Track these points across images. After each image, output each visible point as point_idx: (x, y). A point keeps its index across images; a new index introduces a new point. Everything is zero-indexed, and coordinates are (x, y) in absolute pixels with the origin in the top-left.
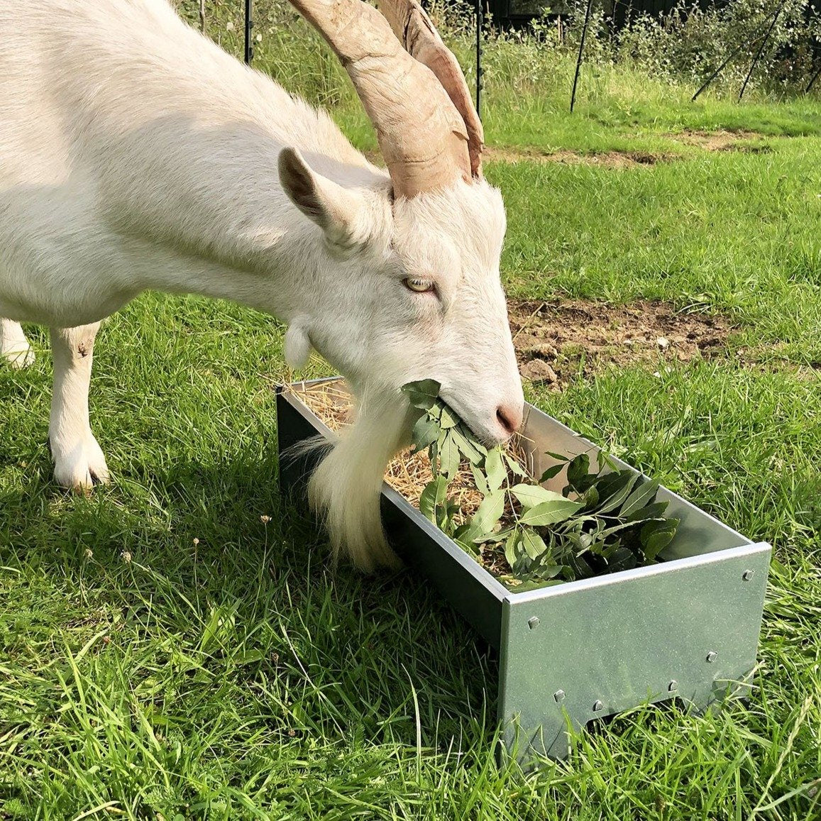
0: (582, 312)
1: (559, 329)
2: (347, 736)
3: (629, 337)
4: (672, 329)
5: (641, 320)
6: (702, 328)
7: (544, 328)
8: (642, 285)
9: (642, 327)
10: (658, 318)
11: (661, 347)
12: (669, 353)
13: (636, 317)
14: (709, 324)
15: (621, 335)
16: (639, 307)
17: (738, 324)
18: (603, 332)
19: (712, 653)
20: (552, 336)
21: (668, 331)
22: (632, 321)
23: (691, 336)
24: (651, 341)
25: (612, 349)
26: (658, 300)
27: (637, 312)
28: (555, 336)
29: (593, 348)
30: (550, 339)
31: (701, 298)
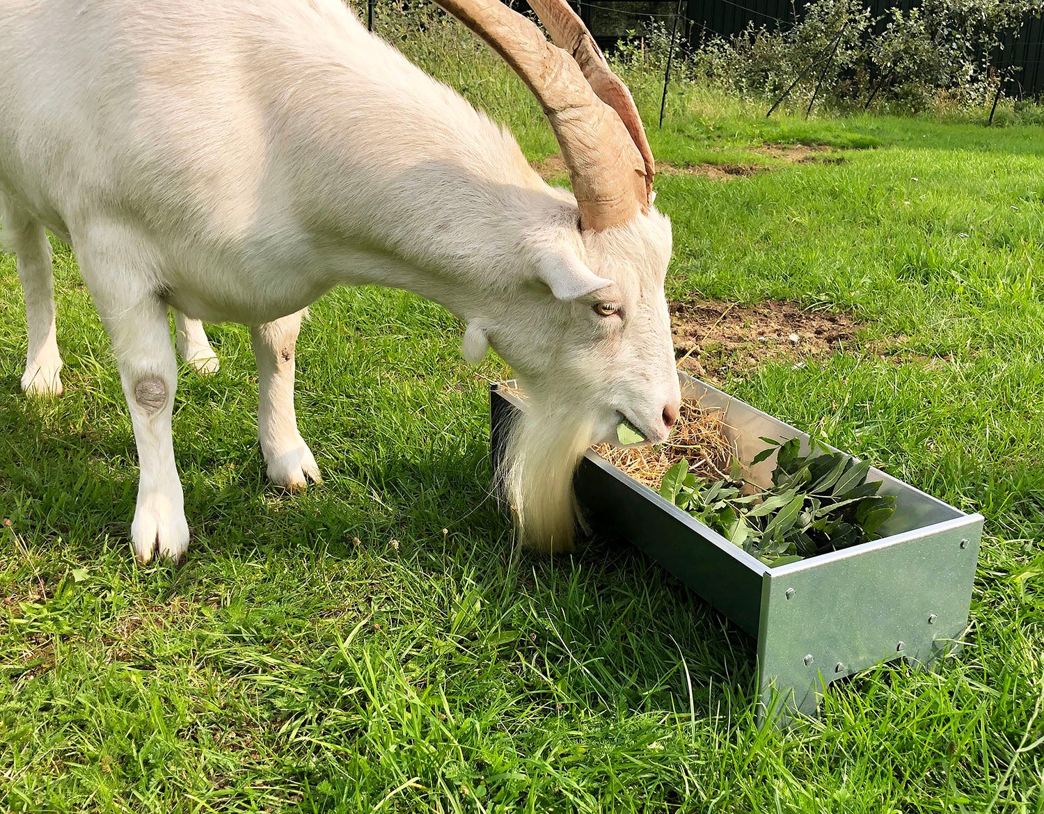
0: (716, 311)
1: (697, 327)
2: (611, 707)
3: (762, 334)
4: (800, 326)
5: (771, 318)
6: (827, 325)
7: (683, 327)
8: (766, 285)
9: (773, 324)
10: (785, 316)
11: (793, 343)
12: (801, 348)
13: (765, 316)
14: (833, 320)
15: (754, 332)
16: (767, 306)
17: (861, 320)
18: (738, 330)
19: (933, 616)
20: (691, 335)
21: (796, 328)
22: (762, 320)
23: (818, 332)
24: (782, 337)
25: (749, 345)
26: (784, 300)
27: (766, 311)
28: (694, 334)
29: (731, 345)
30: (690, 337)
31: (823, 297)
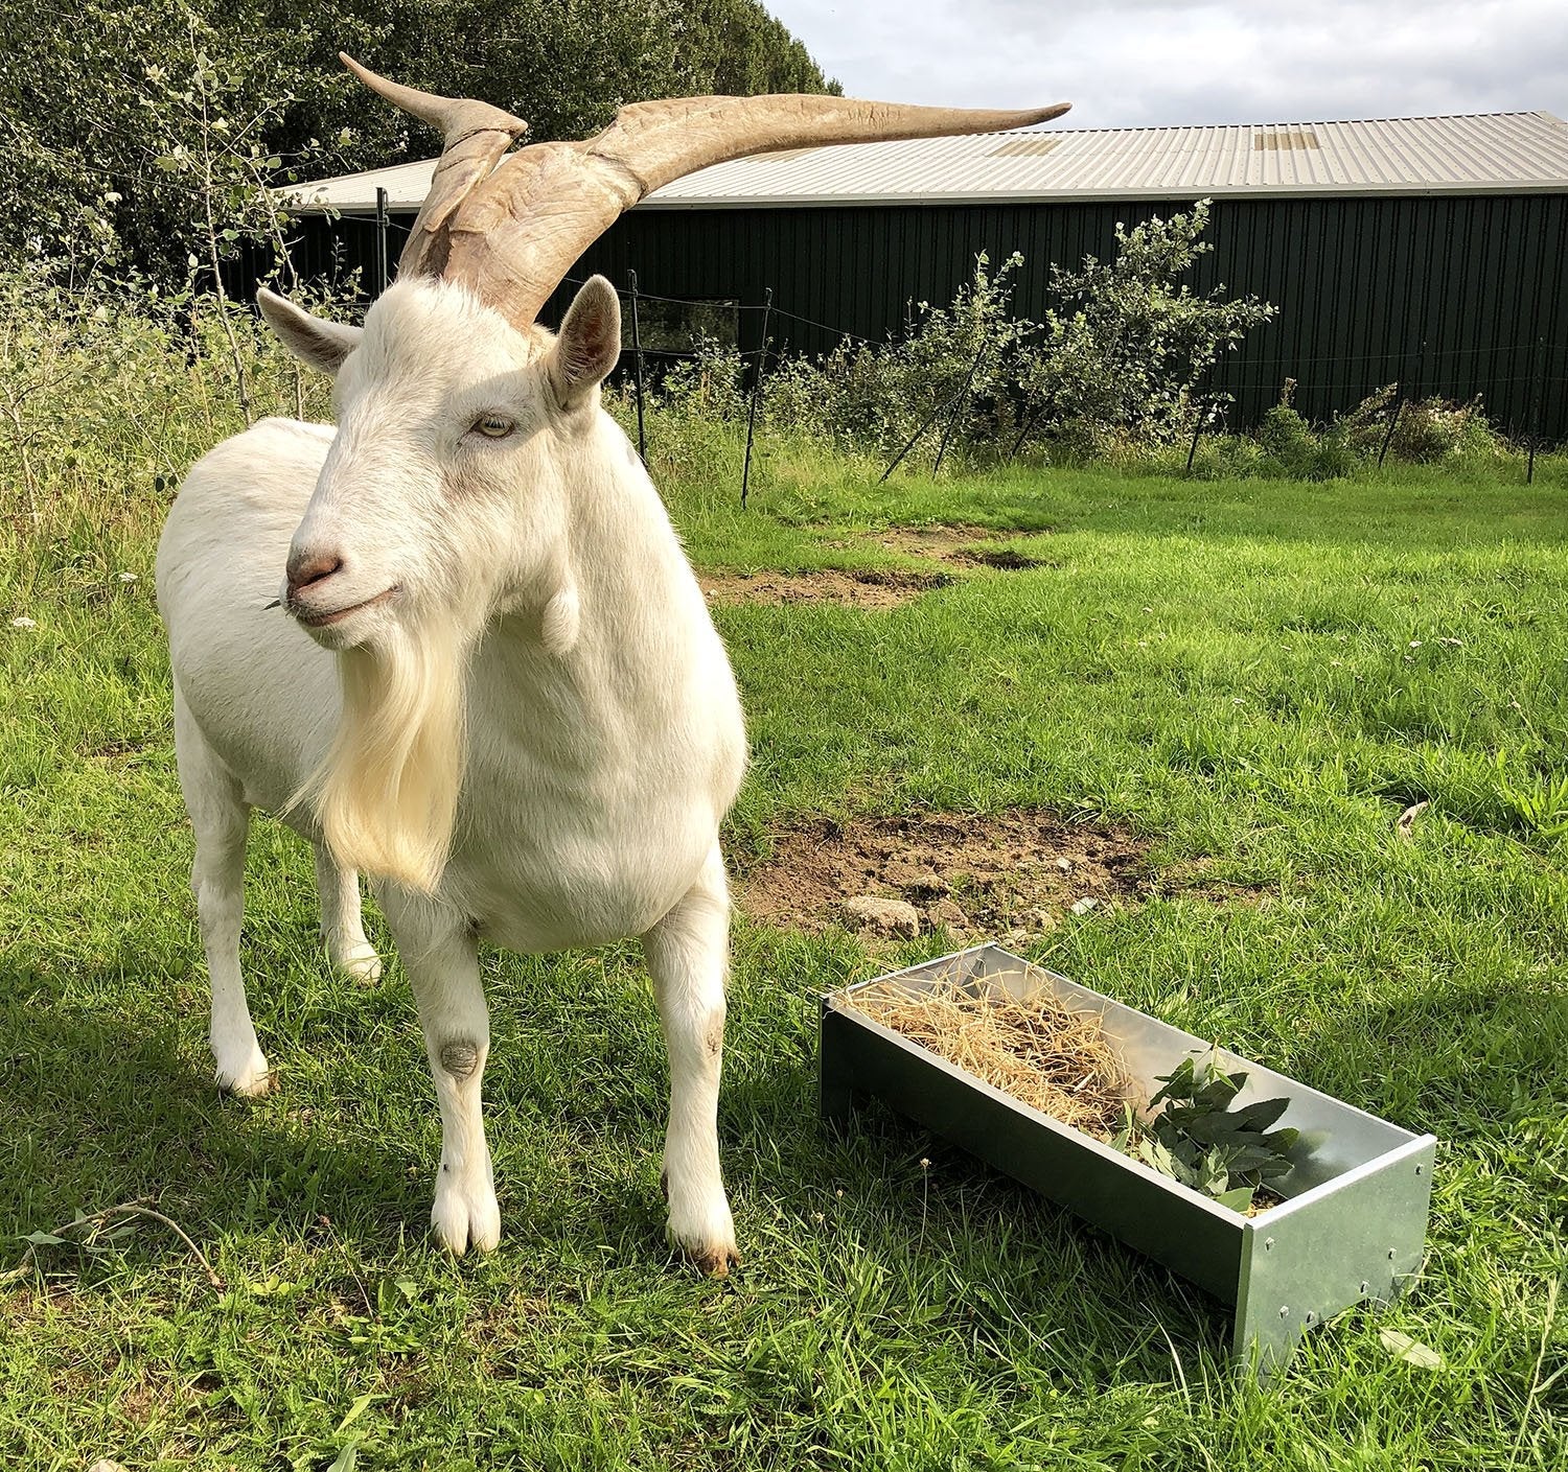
0: (951, 827)
1: (930, 851)
3: (1017, 857)
4: (1063, 845)
5: (1022, 833)
6: (1101, 843)
7: (914, 852)
8: (1008, 789)
9: (1028, 843)
10: (1040, 830)
11: (1062, 870)
12: (1074, 877)
13: (1014, 831)
14: (1105, 835)
15: (1006, 855)
16: (1015, 817)
17: (1145, 834)
18: (984, 853)
20: (926, 863)
21: (1059, 846)
22: (1011, 837)
23: (1091, 854)
24: (1045, 862)
25: (1007, 875)
26: (1034, 807)
27: (1015, 824)
28: (930, 862)
29: (984, 876)
30: (926, 866)
31: (1087, 804)
